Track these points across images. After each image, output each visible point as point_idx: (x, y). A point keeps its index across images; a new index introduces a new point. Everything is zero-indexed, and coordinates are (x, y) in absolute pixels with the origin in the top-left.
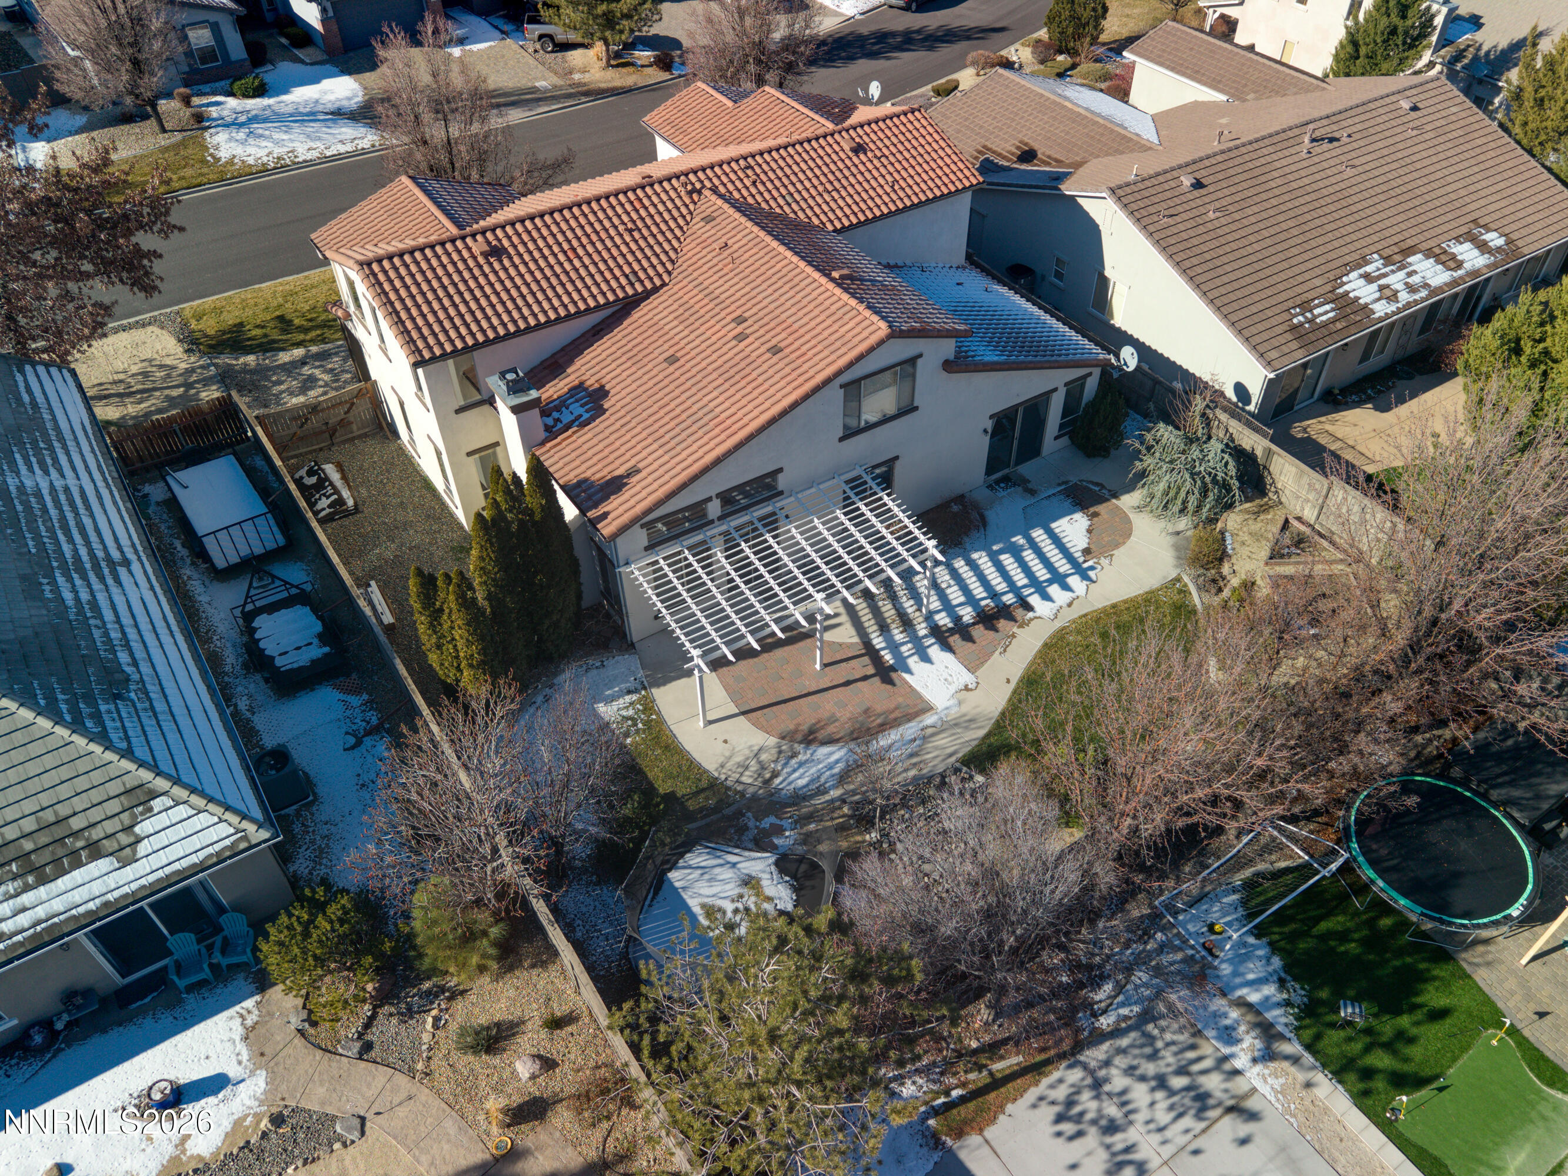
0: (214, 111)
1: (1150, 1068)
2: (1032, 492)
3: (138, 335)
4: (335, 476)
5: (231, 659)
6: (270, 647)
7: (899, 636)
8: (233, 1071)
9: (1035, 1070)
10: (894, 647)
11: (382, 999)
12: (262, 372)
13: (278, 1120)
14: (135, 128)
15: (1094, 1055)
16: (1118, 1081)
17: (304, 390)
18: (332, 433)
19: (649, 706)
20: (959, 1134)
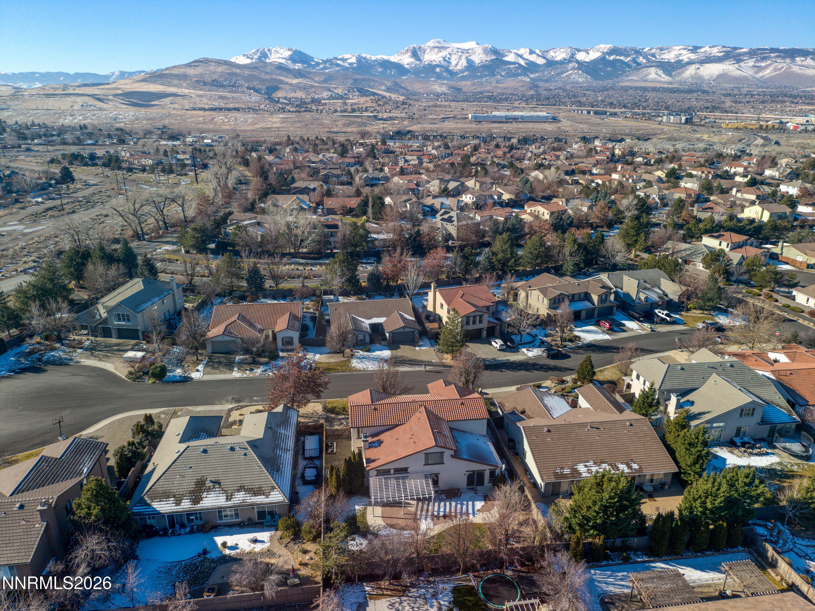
0: (356, 354)
1: (412, 605)
2: (476, 493)
3: (316, 404)
4: (335, 445)
5: (299, 475)
6: (306, 475)
7: (424, 513)
8: (266, 541)
9: (391, 596)
10: (421, 515)
11: (293, 540)
12: (334, 419)
13: (268, 550)
14: (338, 355)
15: (404, 598)
16: (405, 604)
17: (339, 425)
18: (339, 436)
19: (365, 509)
20: (371, 599)
